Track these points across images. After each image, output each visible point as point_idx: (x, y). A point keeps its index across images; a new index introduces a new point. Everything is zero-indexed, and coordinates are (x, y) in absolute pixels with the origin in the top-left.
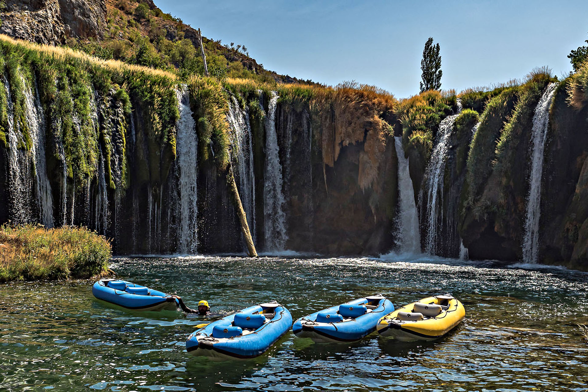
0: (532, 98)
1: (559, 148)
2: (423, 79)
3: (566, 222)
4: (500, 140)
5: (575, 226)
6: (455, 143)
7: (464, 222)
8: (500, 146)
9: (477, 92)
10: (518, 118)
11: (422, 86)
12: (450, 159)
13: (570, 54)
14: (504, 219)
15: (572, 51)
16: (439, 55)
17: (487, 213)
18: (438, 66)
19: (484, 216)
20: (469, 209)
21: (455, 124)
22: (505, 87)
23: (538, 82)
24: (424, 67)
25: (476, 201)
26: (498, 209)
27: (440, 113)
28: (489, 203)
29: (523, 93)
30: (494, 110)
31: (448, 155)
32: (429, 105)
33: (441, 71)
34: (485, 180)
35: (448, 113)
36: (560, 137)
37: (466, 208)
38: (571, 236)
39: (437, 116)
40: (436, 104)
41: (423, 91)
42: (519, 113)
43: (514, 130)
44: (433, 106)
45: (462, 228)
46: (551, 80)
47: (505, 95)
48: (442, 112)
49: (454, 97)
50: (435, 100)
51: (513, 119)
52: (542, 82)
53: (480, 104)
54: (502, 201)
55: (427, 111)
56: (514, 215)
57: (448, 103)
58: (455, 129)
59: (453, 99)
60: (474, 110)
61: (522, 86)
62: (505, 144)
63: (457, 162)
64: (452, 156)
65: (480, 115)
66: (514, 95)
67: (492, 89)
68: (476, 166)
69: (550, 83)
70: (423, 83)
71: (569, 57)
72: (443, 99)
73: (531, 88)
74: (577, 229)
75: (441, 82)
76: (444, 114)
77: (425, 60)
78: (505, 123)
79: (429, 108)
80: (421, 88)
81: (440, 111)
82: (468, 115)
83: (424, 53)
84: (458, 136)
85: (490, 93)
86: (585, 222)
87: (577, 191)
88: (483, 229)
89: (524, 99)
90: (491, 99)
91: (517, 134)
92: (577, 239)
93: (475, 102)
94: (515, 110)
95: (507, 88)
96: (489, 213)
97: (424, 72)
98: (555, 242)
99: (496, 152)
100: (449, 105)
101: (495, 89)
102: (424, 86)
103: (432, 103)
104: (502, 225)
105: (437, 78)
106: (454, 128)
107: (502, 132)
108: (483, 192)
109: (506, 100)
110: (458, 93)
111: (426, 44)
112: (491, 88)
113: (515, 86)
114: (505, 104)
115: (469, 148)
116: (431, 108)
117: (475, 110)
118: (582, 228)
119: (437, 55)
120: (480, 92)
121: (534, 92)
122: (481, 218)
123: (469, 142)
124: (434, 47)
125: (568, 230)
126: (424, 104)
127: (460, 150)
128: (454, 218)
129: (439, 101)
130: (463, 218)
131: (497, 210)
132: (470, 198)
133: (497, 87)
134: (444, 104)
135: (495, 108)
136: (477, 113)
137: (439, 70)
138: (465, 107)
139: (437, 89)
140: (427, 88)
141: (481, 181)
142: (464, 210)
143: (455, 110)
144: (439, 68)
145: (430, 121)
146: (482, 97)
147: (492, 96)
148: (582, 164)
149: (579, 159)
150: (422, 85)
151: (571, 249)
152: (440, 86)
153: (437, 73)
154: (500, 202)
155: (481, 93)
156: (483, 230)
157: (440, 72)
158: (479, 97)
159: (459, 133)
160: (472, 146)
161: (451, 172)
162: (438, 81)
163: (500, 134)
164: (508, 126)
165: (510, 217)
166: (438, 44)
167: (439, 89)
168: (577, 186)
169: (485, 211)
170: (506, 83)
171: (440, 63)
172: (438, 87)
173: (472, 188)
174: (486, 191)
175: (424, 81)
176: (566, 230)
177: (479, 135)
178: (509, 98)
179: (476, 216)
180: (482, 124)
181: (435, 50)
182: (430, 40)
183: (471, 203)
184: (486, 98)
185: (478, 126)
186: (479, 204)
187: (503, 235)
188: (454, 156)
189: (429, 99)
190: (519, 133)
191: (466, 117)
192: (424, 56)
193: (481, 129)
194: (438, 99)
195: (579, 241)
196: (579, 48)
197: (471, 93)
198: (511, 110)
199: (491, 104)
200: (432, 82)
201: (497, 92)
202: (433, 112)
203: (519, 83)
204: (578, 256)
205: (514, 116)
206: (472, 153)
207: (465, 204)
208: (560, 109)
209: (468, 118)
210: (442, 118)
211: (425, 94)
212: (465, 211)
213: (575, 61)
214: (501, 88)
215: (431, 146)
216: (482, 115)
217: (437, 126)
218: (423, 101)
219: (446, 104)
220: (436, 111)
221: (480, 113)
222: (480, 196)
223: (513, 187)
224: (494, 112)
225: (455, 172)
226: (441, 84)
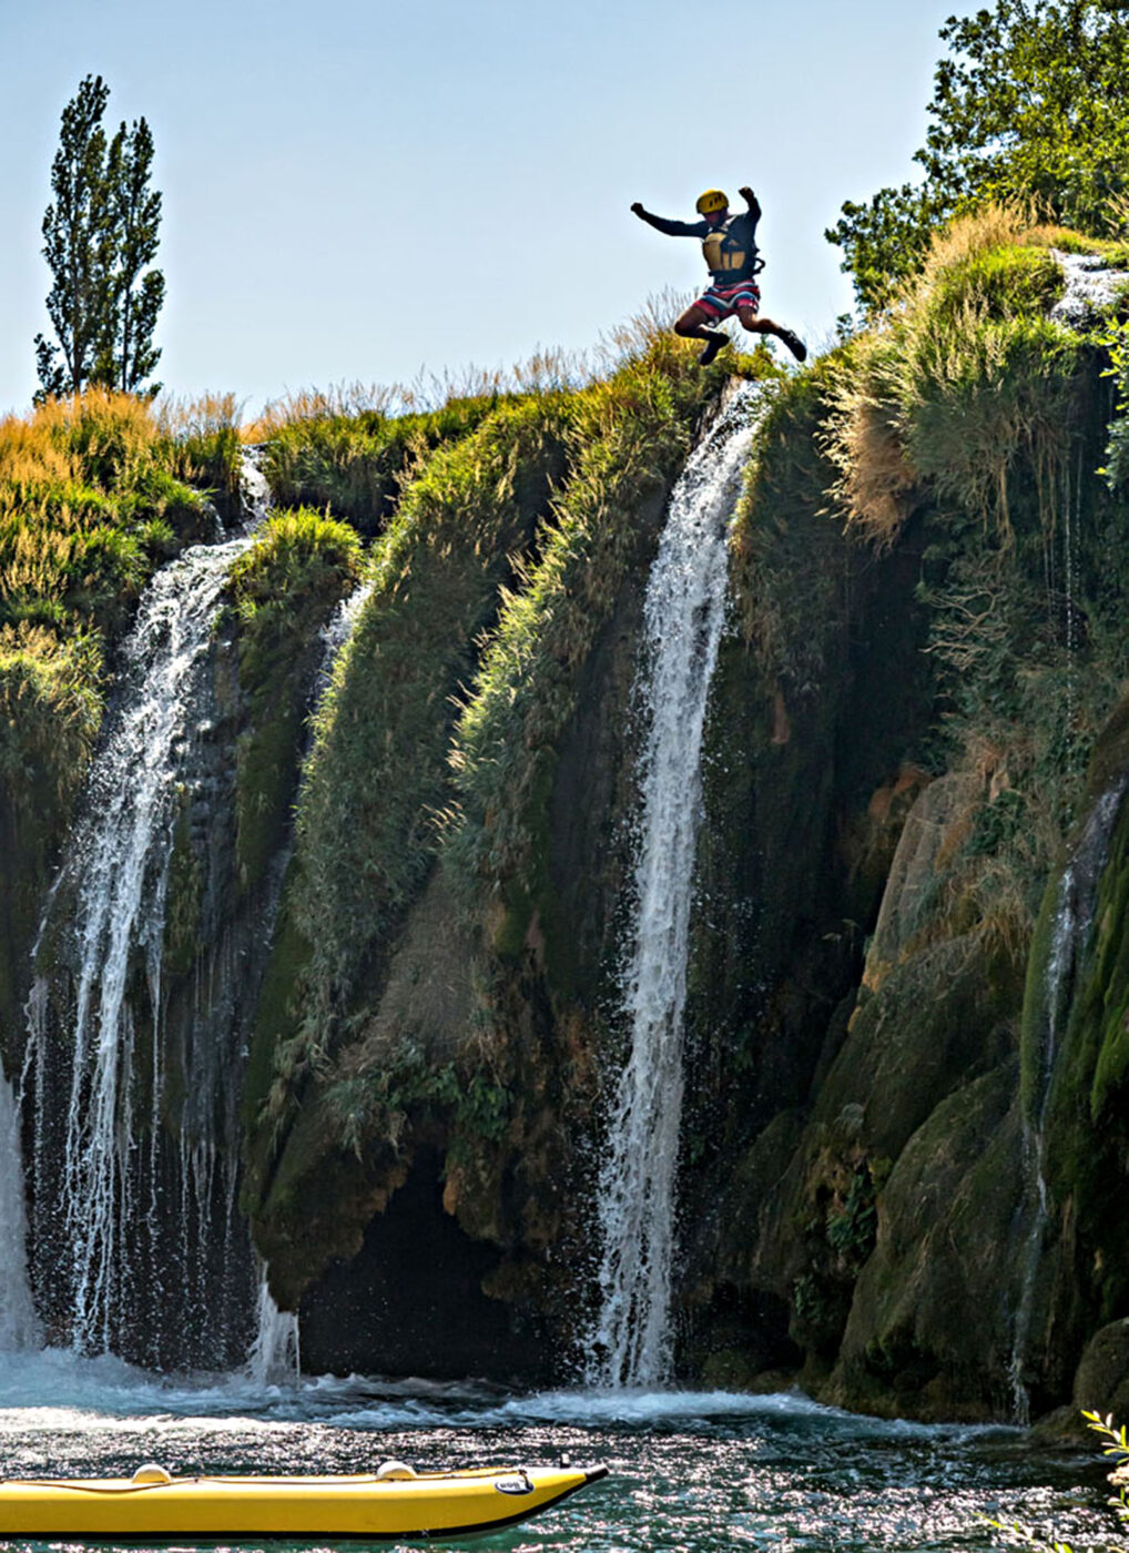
0: (644, 460)
1: (777, 740)
2: (56, 320)
3: (816, 1155)
4: (476, 690)
5: (863, 1169)
6: (229, 708)
7: (273, 1166)
8: (473, 728)
9: (355, 412)
10: (571, 575)
11: (46, 360)
12: (199, 797)
13: (841, 224)
14: (495, 1144)
15: (848, 209)
16: (151, 186)
17: (401, 1106)
18: (141, 247)
19: (386, 1127)
20: (303, 1086)
21: (227, 595)
22: (502, 391)
23: (674, 374)
24: (60, 249)
25: (339, 1040)
26: (464, 1088)
27: (146, 529)
28: (414, 1054)
29: (599, 434)
30: (442, 517)
31: (192, 775)
32: (88, 478)
33: (160, 280)
34: (395, 920)
35: (192, 528)
36: (785, 680)
37: (288, 1084)
38: (841, 1227)
39: (127, 548)
40: (123, 475)
41: (54, 387)
42: (575, 545)
43: (548, 636)
44: (108, 486)
45: (264, 1197)
46: (742, 364)
47: (501, 435)
48: (158, 524)
49: (227, 437)
50: (117, 452)
51: (546, 575)
52: (694, 375)
53: (367, 485)
54: (485, 1039)
55: (74, 511)
56: (547, 1116)
57: (189, 472)
58: (230, 626)
59: (220, 449)
60: (338, 515)
61: (591, 390)
62: (504, 720)
63: (240, 813)
64: (213, 781)
65: (365, 546)
66: (548, 437)
67: (432, 400)
68: (349, 838)
69: (734, 381)
70: (56, 343)
71: (830, 237)
72: (165, 445)
73: (636, 407)
74: (867, 1192)
75: (156, 339)
76: (168, 534)
77: (64, 210)
78: (505, 592)
79: (83, 496)
80: (43, 371)
81: (147, 514)
82: (303, 546)
83: (60, 169)
84: (246, 663)
85: (422, 424)
86: (908, 1148)
87: (871, 979)
88: (380, 1199)
89: (604, 467)
90: (427, 459)
91: (564, 660)
92: (872, 1242)
93: (339, 474)
94: (556, 526)
95: (514, 400)
96: (411, 1110)
97: (60, 277)
98: (757, 1261)
99: (456, 759)
100: (200, 483)
101: (451, 403)
102: (59, 360)
103: (101, 470)
104: (484, 1175)
105: (139, 317)
106: (224, 617)
107: (489, 646)
108: (381, 989)
109: (504, 466)
110: (248, 419)
111: (67, 115)
112: (429, 396)
113: (556, 393)
114: (501, 488)
115: (304, 737)
116: (96, 495)
117: (338, 520)
118: (894, 1181)
119: (137, 185)
120: (366, 415)
121: (653, 429)
122: (372, 1137)
123: (307, 705)
124: (121, 137)
125: (824, 1194)
126: (58, 471)
127: (254, 747)
128: (221, 1142)
129: (143, 461)
130: (273, 1140)
131: (456, 1092)
132: (311, 1024)
133: (460, 390)
134: (168, 479)
135: (449, 511)
136: (352, 536)
137: (144, 271)
138: (285, 500)
139: (134, 380)
140: (79, 374)
141: (370, 928)
142: (277, 1093)
143: (232, 514)
144: (148, 257)
145: (85, 573)
146: (381, 447)
147: (433, 443)
148: (896, 831)
149: (879, 807)
150: (45, 353)
151: (837, 1293)
152: (152, 364)
153: (137, 286)
154: (474, 1047)
155: (373, 424)
156: (381, 1206)
157: (155, 284)
158: (362, 444)
159: (253, 647)
160: (323, 722)
161: (204, 871)
162: (140, 337)
163: (475, 657)
164: (519, 612)
165: (528, 1131)
166: (143, 120)
167: (145, 384)
168: (872, 952)
169: (396, 1097)
170: (509, 372)
171: (154, 228)
172: (142, 369)
173: (323, 968)
174: (394, 988)
175: (60, 331)
176: (813, 1198)
177: (362, 660)
178: (520, 455)
179: (342, 1126)
180: (380, 599)
181: (127, 150)
182: (93, 97)
183: (316, 1051)
184: (399, 455)
185: (354, 610)
186: (361, 1058)
187: (489, 1231)
188: (224, 780)
189: (83, 446)
190: (573, 658)
191: (292, 559)
192: (61, 188)
193: (374, 628)
194: (138, 445)
195: (881, 1251)
196: (884, 192)
197: (319, 418)
198: (535, 524)
199: (428, 483)
200: (109, 338)
201: (463, 418)
202: (108, 520)
203: (575, 375)
204: (875, 1339)
205: (550, 560)
206: (325, 767)
207: (284, 1060)
208: (782, 526)
209: (303, 561)
210: (159, 555)
211: (69, 408)
212: (281, 1096)
213: (861, 265)
214: (481, 398)
215: (93, 723)
216: (377, 547)
217: (133, 604)
218: (50, 455)
219: (180, 476)
220: (123, 517)
221: (371, 533)
222: (366, 1011)
223: (539, 958)
224: (447, 533)
225: (231, 875)
226: (156, 355)
